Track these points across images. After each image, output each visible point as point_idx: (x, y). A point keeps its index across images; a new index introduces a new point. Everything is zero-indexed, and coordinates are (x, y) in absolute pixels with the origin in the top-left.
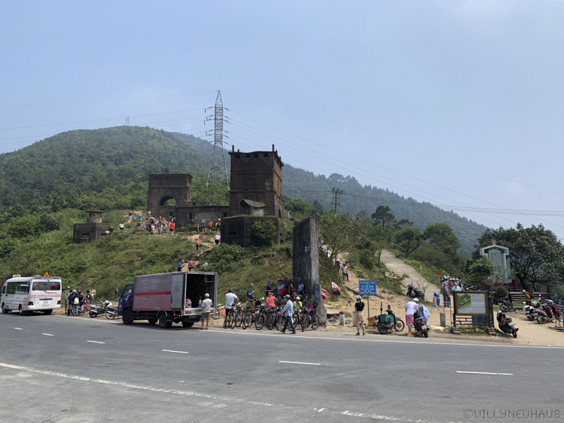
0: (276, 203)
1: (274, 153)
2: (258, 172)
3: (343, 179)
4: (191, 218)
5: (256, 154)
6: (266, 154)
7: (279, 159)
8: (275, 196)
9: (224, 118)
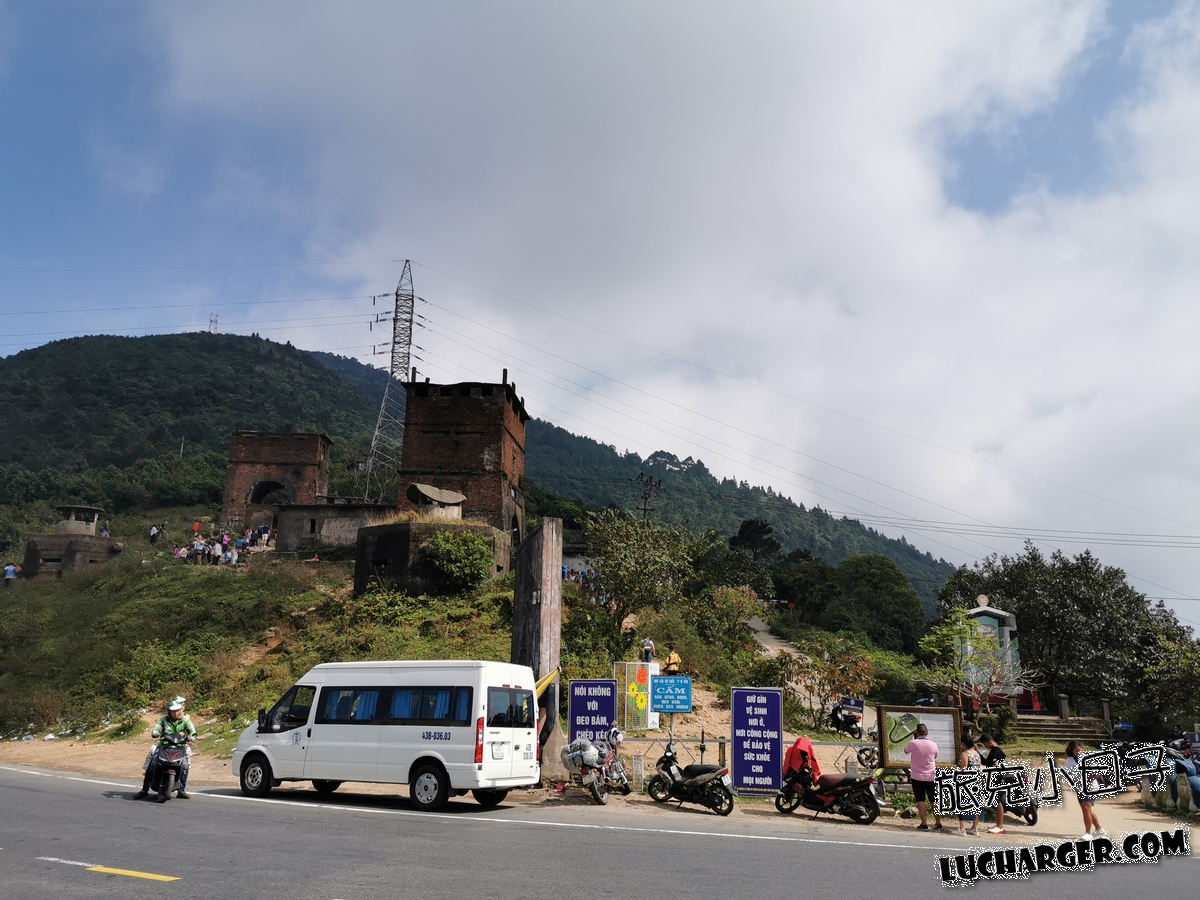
0: (506, 500)
1: (507, 390)
2: (468, 429)
3: (678, 464)
4: (313, 530)
5: (465, 389)
6: (487, 389)
7: (518, 406)
8: (505, 485)
9: (416, 319)
